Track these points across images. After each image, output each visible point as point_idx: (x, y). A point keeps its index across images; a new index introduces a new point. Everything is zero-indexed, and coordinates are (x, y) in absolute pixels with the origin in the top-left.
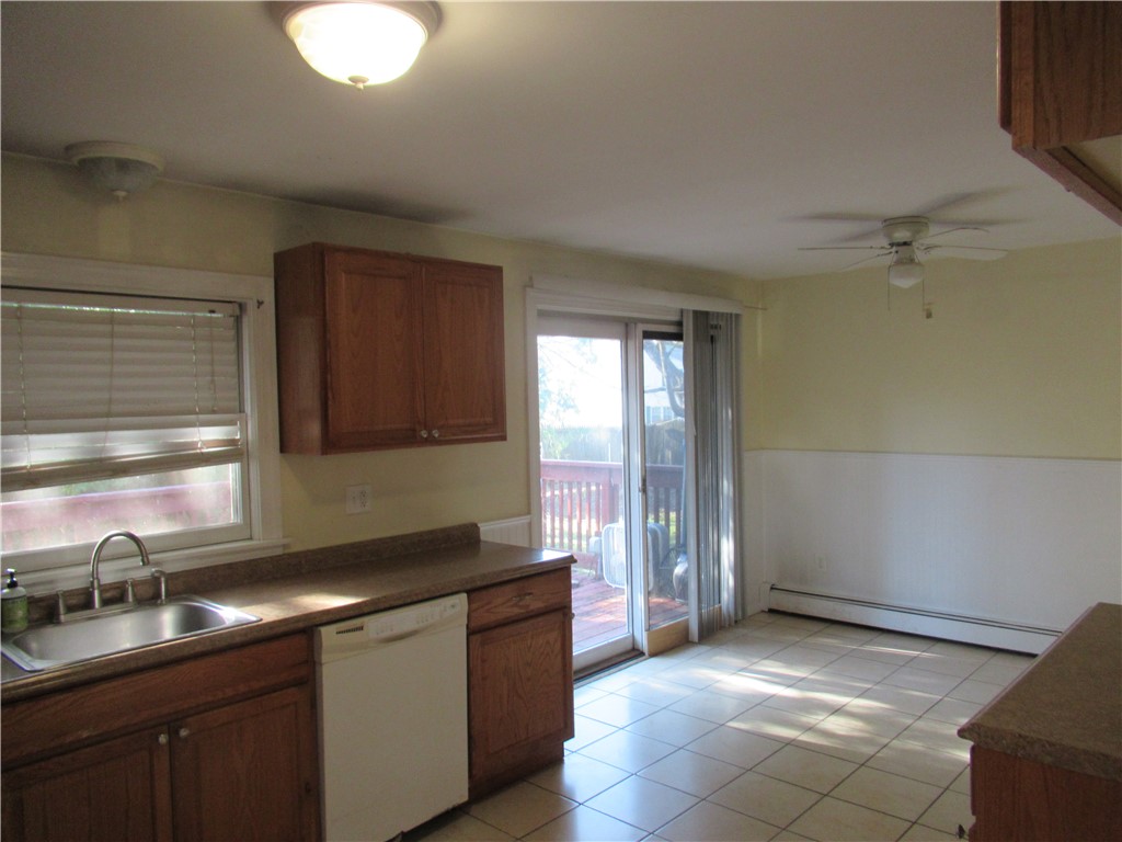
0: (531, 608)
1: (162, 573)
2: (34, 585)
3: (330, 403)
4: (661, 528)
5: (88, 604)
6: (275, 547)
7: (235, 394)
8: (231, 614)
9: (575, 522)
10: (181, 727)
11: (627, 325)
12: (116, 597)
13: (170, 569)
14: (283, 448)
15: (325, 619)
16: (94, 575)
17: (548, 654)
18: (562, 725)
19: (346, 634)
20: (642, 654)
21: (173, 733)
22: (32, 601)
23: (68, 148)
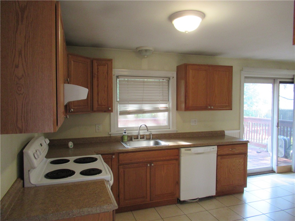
0: (235, 152)
1: (151, 134)
2: (129, 133)
3: (187, 100)
4: (288, 139)
5: (138, 138)
6: (174, 131)
7: (167, 97)
8: (163, 143)
9: (261, 135)
10: (152, 164)
11: (274, 80)
12: (143, 137)
13: (153, 133)
14: (177, 110)
15: (182, 147)
16: (139, 133)
17: (240, 165)
18: (243, 184)
19: (187, 151)
20: (275, 172)
21: (151, 165)
22: (128, 136)
23: (137, 48)
